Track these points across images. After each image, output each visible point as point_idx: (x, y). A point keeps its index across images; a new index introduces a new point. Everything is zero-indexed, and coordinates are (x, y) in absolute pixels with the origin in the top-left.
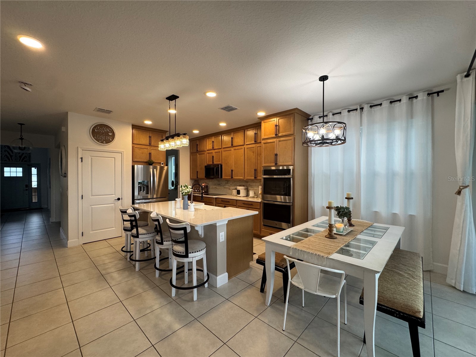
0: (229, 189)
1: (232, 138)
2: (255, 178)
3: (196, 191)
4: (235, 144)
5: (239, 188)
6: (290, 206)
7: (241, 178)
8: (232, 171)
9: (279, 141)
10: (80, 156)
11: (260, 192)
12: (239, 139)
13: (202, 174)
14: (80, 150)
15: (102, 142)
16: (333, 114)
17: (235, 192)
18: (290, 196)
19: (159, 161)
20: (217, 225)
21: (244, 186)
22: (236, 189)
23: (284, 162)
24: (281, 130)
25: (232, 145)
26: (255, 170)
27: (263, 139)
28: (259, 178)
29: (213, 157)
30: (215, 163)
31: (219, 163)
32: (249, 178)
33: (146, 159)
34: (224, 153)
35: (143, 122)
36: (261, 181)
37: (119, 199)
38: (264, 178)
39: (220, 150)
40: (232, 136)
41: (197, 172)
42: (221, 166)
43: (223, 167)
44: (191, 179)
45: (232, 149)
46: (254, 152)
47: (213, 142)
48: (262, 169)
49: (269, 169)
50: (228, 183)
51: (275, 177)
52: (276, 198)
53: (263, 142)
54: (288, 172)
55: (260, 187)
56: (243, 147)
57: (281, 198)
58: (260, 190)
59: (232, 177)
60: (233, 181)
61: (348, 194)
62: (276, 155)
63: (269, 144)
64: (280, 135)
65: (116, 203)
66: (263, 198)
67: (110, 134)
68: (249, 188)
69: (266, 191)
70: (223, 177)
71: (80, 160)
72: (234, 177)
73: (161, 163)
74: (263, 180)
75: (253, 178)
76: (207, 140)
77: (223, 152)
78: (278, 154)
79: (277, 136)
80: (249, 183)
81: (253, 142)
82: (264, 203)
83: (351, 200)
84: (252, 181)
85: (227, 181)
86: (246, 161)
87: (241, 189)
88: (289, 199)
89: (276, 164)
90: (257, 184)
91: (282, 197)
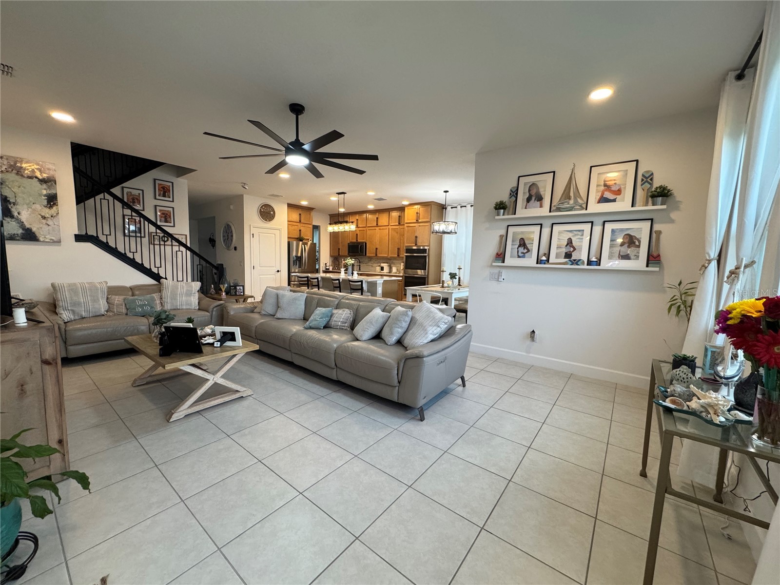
0: (372, 266)
1: (377, 218)
2: (398, 256)
3: (337, 268)
4: (379, 224)
5: (382, 265)
6: (425, 278)
7: (386, 255)
8: (377, 249)
9: (419, 226)
10: (252, 233)
11: (402, 268)
12: (384, 219)
13: (344, 251)
14: (252, 227)
15: (266, 220)
16: (461, 207)
17: (378, 269)
18: (426, 270)
19: (308, 238)
20: (378, 282)
21: (387, 263)
22: (379, 266)
23: (423, 243)
24: (421, 217)
25: (377, 225)
26: (399, 249)
27: (406, 223)
28: (401, 256)
29: (357, 234)
30: (359, 241)
31: (363, 241)
32: (393, 256)
33: (297, 236)
34: (368, 232)
35: (299, 203)
36: (403, 259)
37: (278, 271)
38: (406, 256)
39: (365, 229)
40: (377, 216)
41: (339, 249)
42: (366, 244)
43: (367, 244)
44: (331, 256)
45: (377, 228)
46: (397, 233)
47: (357, 220)
48: (405, 248)
49: (410, 248)
50: (370, 261)
51: (415, 255)
52: (417, 272)
53: (406, 225)
54: (424, 251)
55: (402, 264)
56: (388, 227)
57: (421, 272)
58: (402, 266)
59: (376, 255)
60: (377, 258)
61: (459, 266)
62: (416, 237)
63: (411, 228)
64: (420, 221)
65: (276, 274)
66: (405, 273)
67: (272, 213)
68: (392, 265)
69: (407, 267)
70: (367, 255)
71: (252, 236)
72: (378, 255)
73: (309, 239)
74: (405, 257)
75: (396, 256)
76: (351, 217)
77: (367, 230)
78: (418, 236)
79: (417, 221)
80: (391, 261)
81: (397, 224)
82: (405, 276)
83: (461, 270)
84: (394, 258)
85: (370, 258)
86: (390, 241)
87: (385, 266)
88: (425, 273)
89: (416, 244)
90: (400, 261)
91: (423, 271)
